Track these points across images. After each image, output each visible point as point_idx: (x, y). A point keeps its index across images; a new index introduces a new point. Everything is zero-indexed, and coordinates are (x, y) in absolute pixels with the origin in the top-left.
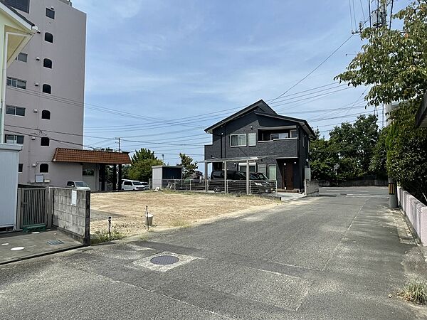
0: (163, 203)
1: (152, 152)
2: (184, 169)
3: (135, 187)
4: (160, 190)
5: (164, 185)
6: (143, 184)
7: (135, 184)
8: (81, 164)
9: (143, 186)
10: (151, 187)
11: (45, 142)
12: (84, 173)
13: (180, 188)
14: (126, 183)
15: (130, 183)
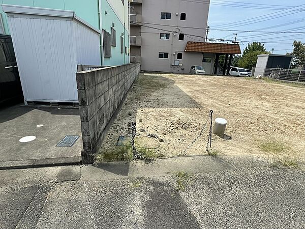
0: (258, 94)
1: (262, 45)
2: (295, 59)
3: (239, 73)
4: (261, 78)
5: (267, 73)
6: (247, 71)
7: (240, 70)
8: (203, 53)
9: (247, 73)
10: (253, 75)
11: (181, 37)
12: (204, 61)
13: (284, 78)
14: (233, 70)
15: (236, 70)
